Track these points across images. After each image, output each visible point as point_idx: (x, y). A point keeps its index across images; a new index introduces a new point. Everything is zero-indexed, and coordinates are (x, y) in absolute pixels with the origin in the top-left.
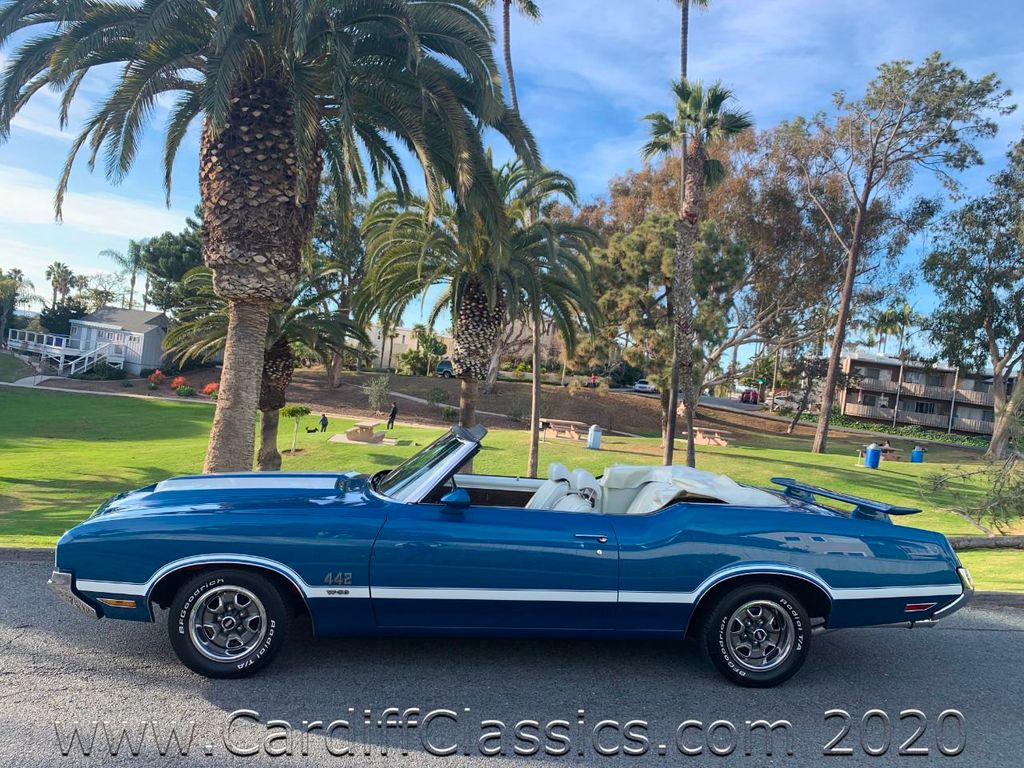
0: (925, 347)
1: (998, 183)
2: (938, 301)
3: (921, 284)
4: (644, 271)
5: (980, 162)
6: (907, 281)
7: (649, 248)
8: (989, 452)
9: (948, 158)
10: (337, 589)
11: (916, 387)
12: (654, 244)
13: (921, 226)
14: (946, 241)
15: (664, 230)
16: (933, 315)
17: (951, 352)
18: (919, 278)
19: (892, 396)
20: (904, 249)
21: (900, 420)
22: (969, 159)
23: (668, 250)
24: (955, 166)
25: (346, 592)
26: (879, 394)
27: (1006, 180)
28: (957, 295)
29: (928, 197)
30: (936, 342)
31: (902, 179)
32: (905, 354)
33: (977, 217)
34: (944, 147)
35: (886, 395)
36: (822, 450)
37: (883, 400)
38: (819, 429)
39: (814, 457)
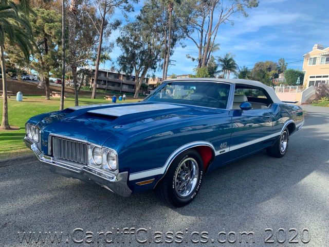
0: (118, 67)
1: (137, 18)
2: (122, 53)
4: (36, 31)
5: (133, 11)
6: (112, 45)
7: (37, 21)
8: (134, 97)
9: (125, 8)
10: (222, 150)
11: (111, 78)
12: (40, 21)
13: (116, 28)
14: (124, 34)
15: (43, 15)
16: (120, 57)
17: (124, 69)
18: (115, 44)
19: (105, 81)
20: (110, 35)
22: (131, 9)
23: (46, 23)
24: (127, 11)
27: (139, 18)
28: (127, 50)
29: (118, 19)
30: (120, 65)
31: (111, 12)
32: (113, 68)
33: (131, 28)
34: (124, 4)
36: (95, 98)
37: (102, 82)
38: (93, 91)
39: (93, 100)
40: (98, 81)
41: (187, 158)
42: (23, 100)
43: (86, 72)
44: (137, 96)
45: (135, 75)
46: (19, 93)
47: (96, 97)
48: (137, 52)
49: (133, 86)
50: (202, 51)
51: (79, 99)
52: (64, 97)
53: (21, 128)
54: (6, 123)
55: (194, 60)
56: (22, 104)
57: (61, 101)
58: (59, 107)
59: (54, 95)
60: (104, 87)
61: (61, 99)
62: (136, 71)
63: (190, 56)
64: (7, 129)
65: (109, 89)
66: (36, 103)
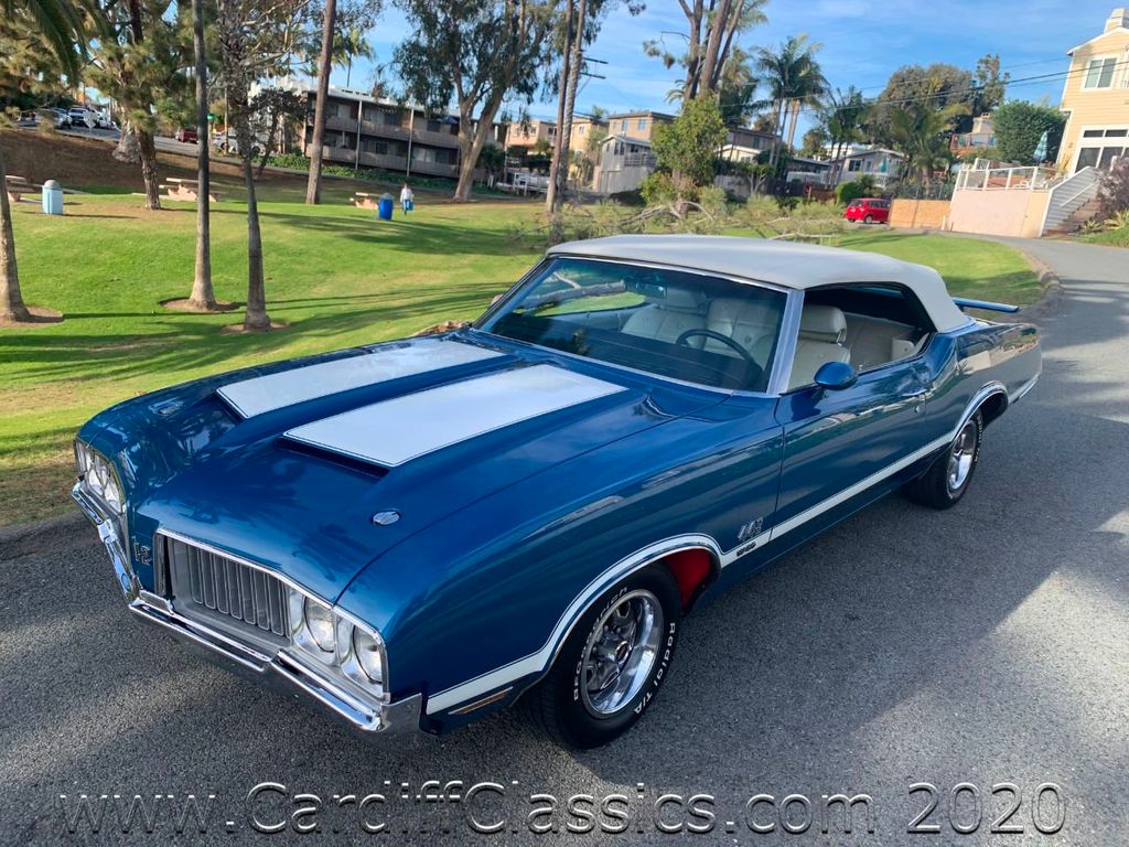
0: (398, 86)
2: (412, 31)
3: (389, 7)
8: (457, 196)
10: (745, 546)
11: (373, 124)
16: (404, 46)
17: (420, 92)
19: (352, 136)
21: (362, 162)
25: (753, 545)
26: (339, 133)
28: (429, 22)
30: (405, 76)
32: (379, 90)
35: (347, 134)
36: (317, 201)
37: (343, 140)
38: (313, 173)
39: (309, 209)
40: (328, 136)
41: (624, 593)
42: (67, 209)
43: (284, 102)
44: (466, 193)
45: (459, 114)
46: (49, 183)
47: (323, 195)
48: (465, 27)
49: (452, 154)
50: (703, 32)
51: (261, 207)
52: (211, 199)
53: (66, 317)
54: (14, 298)
55: (670, 62)
56: (64, 226)
57: (199, 215)
58: (194, 238)
59: (176, 190)
60: (350, 155)
61: (200, 207)
62: (463, 98)
63: (658, 47)
64: (18, 318)
65: (367, 163)
66: (115, 224)
